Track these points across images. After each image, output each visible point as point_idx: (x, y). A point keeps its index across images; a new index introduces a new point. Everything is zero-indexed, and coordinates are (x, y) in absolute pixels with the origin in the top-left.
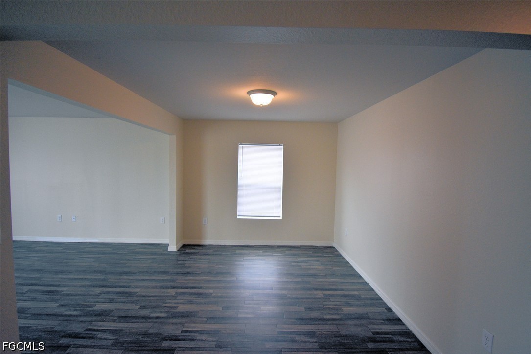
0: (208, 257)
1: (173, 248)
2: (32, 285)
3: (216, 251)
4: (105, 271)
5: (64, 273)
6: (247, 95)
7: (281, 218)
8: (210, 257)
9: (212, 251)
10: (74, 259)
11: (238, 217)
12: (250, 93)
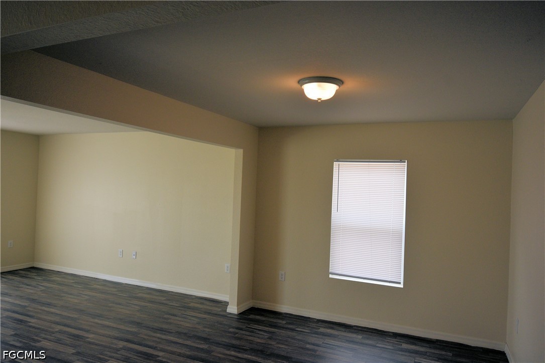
0: (273, 330)
1: (233, 309)
2: (65, 325)
3: (290, 324)
4: (141, 324)
5: (101, 318)
6: (298, 86)
7: (401, 286)
8: (276, 330)
9: (284, 322)
10: (120, 304)
11: (331, 276)
12: (302, 82)
